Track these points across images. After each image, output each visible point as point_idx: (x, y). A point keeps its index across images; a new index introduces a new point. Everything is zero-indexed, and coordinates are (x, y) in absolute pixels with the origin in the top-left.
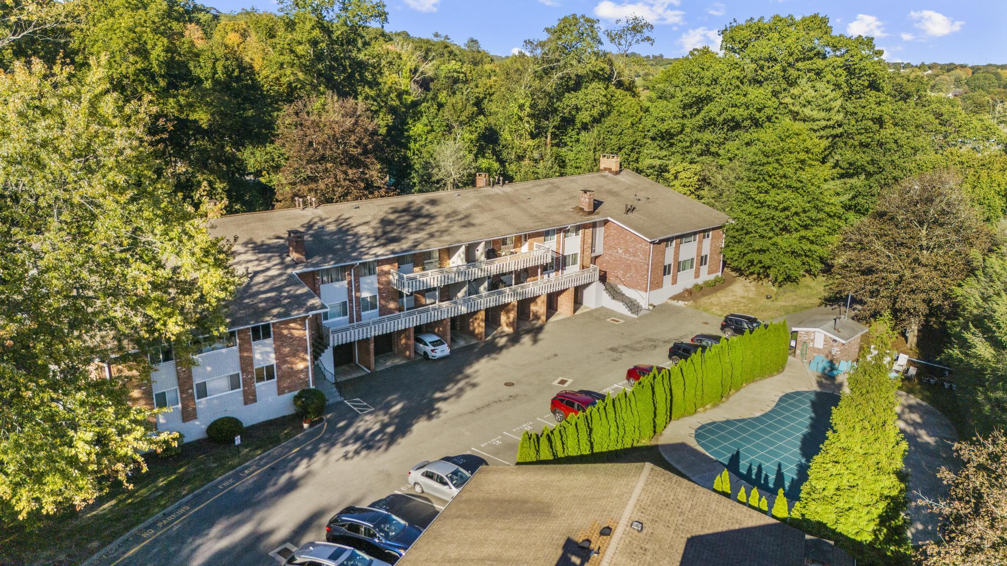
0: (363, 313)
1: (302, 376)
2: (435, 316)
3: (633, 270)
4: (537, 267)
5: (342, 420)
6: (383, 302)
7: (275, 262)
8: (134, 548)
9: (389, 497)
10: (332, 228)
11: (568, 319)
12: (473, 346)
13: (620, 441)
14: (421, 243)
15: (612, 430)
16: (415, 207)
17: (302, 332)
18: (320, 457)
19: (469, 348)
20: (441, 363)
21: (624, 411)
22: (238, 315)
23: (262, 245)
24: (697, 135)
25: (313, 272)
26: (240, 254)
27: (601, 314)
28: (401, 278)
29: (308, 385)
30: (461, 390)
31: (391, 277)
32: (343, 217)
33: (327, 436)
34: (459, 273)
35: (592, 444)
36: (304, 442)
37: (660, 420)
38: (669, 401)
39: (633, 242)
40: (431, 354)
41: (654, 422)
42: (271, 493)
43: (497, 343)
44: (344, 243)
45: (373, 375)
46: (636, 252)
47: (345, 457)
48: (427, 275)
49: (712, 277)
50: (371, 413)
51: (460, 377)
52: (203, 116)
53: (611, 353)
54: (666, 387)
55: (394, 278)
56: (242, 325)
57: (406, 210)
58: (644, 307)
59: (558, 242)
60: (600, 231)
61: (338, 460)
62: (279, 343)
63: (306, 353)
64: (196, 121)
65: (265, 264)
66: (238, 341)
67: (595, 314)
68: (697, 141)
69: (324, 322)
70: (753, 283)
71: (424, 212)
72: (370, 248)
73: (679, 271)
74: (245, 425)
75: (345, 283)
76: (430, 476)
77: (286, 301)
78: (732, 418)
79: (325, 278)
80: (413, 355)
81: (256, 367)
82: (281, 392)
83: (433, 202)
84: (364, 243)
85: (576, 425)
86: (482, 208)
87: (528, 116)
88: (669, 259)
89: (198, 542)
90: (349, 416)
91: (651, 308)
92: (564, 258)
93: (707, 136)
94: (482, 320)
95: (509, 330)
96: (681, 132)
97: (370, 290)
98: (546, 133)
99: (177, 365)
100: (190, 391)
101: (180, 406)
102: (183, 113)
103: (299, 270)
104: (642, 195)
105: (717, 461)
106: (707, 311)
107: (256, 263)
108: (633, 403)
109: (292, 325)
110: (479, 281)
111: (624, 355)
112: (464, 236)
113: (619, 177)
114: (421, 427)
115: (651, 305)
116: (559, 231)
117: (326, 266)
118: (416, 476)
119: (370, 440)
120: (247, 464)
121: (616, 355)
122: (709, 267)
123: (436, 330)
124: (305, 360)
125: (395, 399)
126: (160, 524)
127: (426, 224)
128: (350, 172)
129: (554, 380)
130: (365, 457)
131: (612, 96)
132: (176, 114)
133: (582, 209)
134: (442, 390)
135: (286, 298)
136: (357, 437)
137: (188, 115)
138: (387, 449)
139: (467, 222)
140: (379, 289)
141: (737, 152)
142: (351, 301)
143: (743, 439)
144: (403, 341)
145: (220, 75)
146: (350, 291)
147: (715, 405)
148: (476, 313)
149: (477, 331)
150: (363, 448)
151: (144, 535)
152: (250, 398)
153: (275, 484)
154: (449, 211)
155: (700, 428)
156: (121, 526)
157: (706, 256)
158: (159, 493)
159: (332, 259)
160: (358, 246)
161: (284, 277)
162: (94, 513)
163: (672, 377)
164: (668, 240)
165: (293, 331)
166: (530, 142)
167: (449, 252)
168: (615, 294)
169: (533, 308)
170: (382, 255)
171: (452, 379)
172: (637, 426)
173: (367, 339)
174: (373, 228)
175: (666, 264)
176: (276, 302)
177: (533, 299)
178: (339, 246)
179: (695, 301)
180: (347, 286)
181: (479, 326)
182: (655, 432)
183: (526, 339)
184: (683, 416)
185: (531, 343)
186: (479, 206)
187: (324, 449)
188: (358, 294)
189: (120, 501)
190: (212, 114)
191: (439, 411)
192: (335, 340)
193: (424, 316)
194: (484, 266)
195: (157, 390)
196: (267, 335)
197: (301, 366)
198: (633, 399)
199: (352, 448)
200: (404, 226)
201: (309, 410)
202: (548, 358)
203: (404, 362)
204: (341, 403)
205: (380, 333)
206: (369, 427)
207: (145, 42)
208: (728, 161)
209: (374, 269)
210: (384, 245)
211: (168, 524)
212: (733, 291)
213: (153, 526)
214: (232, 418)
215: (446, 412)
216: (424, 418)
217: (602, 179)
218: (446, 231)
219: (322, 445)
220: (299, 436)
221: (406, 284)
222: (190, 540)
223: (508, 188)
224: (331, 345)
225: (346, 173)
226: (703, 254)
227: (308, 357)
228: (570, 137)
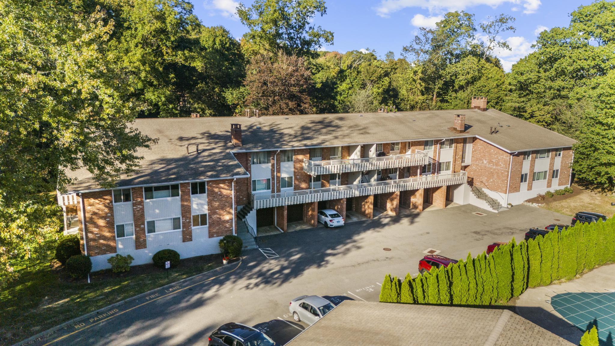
0: (282, 189)
1: (227, 225)
2: (334, 196)
3: (495, 176)
4: (416, 167)
5: (252, 261)
6: (297, 183)
7: (220, 145)
8: (64, 335)
9: (271, 321)
10: (267, 129)
11: (441, 210)
12: (364, 222)
13: (479, 298)
14: (327, 141)
15: (471, 286)
16: (327, 121)
17: (229, 192)
18: (228, 285)
19: (361, 223)
20: (337, 231)
21: (483, 271)
22: (183, 174)
23: (215, 135)
24: (549, 83)
25: (247, 153)
26: (197, 139)
27: (468, 209)
28: (310, 164)
29: (232, 232)
30: (348, 250)
31: (304, 164)
32: (276, 123)
33: (238, 271)
34: (355, 165)
35: (451, 296)
36: (220, 273)
37: (518, 285)
38: (526, 269)
39: (496, 154)
40: (329, 223)
41: (512, 286)
42: (182, 307)
43: (382, 222)
44: (273, 137)
45: (285, 234)
46: (498, 162)
47: (247, 287)
48: (330, 164)
49: (563, 188)
50: (276, 259)
51: (349, 241)
52: (199, 64)
53: (474, 235)
54: (525, 257)
55: (305, 165)
56: (183, 180)
57: (321, 122)
58: (503, 205)
59: (435, 151)
60: (469, 147)
61: (241, 289)
62: (211, 198)
63: (231, 208)
64: (194, 67)
65: (213, 146)
66: (180, 192)
67: (463, 209)
68: (550, 88)
69: (253, 192)
70: (598, 194)
71: (334, 124)
72: (290, 142)
73: (534, 180)
74: (181, 258)
75: (270, 165)
76: (305, 306)
77: (220, 168)
78: (586, 291)
79: (255, 160)
80: (316, 223)
81: (193, 214)
82: (211, 235)
83: (341, 119)
84: (285, 139)
85: (437, 276)
86: (377, 124)
87: (420, 79)
88: (526, 168)
89: (113, 337)
90: (259, 259)
91: (510, 207)
92: (440, 164)
93: (559, 83)
94: (371, 203)
95: (393, 214)
96: (536, 82)
97: (287, 172)
98: (433, 93)
99: (134, 205)
100: (142, 226)
101: (134, 236)
102: (187, 62)
103: (235, 151)
104: (504, 124)
105: (574, 326)
106: (558, 212)
107: (207, 144)
108: (492, 265)
109: (222, 185)
110: (369, 173)
111: (485, 237)
112: (360, 140)
113: (486, 113)
114: (311, 272)
115: (510, 204)
116: (436, 142)
117: (255, 150)
118: (295, 306)
119: (269, 277)
120: (173, 284)
121: (478, 236)
122: (560, 180)
123: (336, 208)
124: (230, 213)
125: (296, 251)
126: (91, 320)
127: (333, 131)
128: (290, 103)
129: (425, 250)
130: (262, 289)
131: (482, 67)
132: (183, 62)
133: (455, 129)
134: (333, 249)
135: (220, 166)
136: (260, 274)
137: (190, 64)
138: (280, 285)
139: (364, 131)
140: (295, 172)
141: (585, 94)
142: (273, 179)
143: (600, 310)
144: (310, 213)
145: (218, 46)
146: (273, 171)
147: (570, 280)
148: (367, 197)
149: (367, 212)
150: (262, 283)
151: (76, 327)
152: (187, 237)
153: (188, 301)
154: (352, 124)
155: (555, 297)
156: (61, 317)
157: (557, 171)
158: (101, 297)
159: (260, 146)
160: (281, 140)
161: (223, 154)
162: (50, 306)
163: (530, 249)
164: (525, 154)
165: (222, 190)
166: (421, 97)
167: (349, 149)
168: (480, 194)
169: (413, 200)
170: (297, 146)
171: (342, 241)
172: (495, 287)
173: (282, 207)
174: (295, 131)
175: (523, 173)
176: (212, 168)
177: (413, 192)
178: (267, 139)
179: (547, 204)
180: (271, 168)
181: (368, 208)
182: (512, 295)
183: (405, 221)
184: (539, 285)
185: (409, 223)
186: (375, 123)
187: (233, 280)
188: (278, 174)
189: (72, 300)
190: (205, 64)
191: (327, 262)
192: (258, 205)
193: (326, 194)
194: (375, 162)
195: (118, 222)
196: (202, 191)
197: (227, 217)
198: (492, 261)
199: (254, 281)
200: (317, 131)
201: (230, 251)
202: (422, 235)
203: (309, 228)
204: (257, 249)
205: (292, 204)
206: (271, 268)
207: (165, 13)
208: (577, 101)
209: (292, 157)
210: (300, 141)
211: (98, 321)
212: (581, 199)
213: (86, 321)
214: (173, 251)
215: (333, 264)
216: (315, 266)
217: (472, 113)
218: (347, 135)
219: (233, 277)
220: (218, 269)
221: (313, 169)
222: (108, 335)
223: (399, 114)
224: (255, 208)
225: (287, 104)
226: (555, 169)
227: (233, 212)
228: (450, 96)
